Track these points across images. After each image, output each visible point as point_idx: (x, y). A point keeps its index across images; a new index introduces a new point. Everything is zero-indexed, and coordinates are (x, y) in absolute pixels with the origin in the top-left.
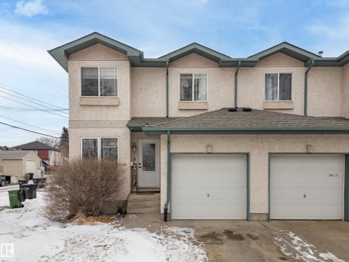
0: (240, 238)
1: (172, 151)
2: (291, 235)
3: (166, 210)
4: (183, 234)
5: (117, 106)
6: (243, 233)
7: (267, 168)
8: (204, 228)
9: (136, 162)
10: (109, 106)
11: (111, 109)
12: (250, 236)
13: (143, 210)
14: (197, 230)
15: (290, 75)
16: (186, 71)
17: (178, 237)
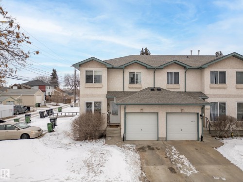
0: (153, 149)
1: (126, 112)
2: (173, 147)
3: (124, 136)
4: (131, 147)
5: (101, 88)
6: (155, 147)
7: (165, 119)
8: (139, 144)
9: (109, 111)
10: (98, 88)
11: (99, 89)
12: (157, 148)
13: (113, 135)
14: (137, 146)
15: (178, 73)
16: (132, 71)
17: (129, 149)
